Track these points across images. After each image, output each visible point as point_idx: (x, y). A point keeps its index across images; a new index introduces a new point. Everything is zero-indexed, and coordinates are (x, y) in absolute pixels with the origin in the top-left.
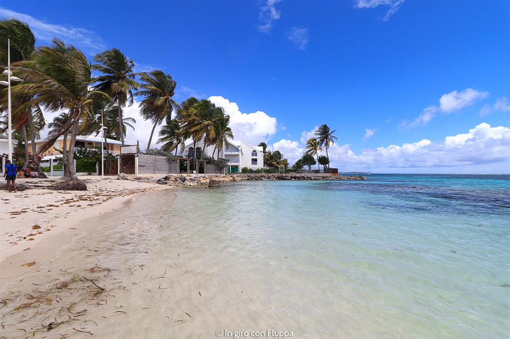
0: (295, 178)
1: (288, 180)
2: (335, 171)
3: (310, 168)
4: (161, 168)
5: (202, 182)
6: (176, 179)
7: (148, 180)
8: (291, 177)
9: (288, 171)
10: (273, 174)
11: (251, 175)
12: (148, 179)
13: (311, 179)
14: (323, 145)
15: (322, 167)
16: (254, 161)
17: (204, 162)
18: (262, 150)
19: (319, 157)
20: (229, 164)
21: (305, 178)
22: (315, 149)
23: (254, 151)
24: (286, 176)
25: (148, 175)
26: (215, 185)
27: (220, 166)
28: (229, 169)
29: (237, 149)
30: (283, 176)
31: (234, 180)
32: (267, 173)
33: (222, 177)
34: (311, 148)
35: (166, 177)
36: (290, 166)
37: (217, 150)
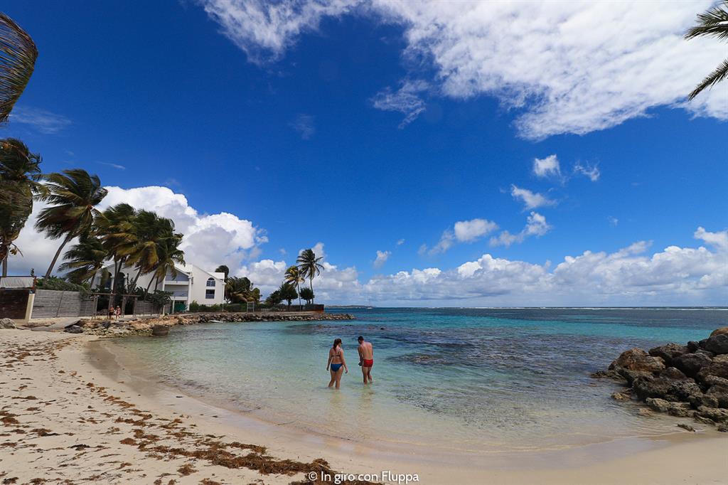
0: (269, 318)
1: (259, 321)
2: (320, 308)
3: (290, 303)
4: (69, 309)
5: (137, 328)
6: (95, 325)
7: (47, 328)
8: (263, 317)
9: (259, 307)
10: (238, 313)
11: (204, 314)
12: (47, 326)
13: (289, 320)
14: (307, 275)
15: (304, 302)
16: (210, 294)
17: (134, 297)
18: (224, 278)
19: (301, 290)
20: (172, 298)
21: (280, 319)
22: (297, 280)
23: (211, 279)
24: (257, 316)
25: (48, 320)
26: (162, 332)
27: (157, 302)
28: (171, 307)
29: (186, 277)
30: (251, 316)
31: (180, 323)
32: (230, 312)
33: (163, 319)
34: (291, 278)
35: (79, 322)
36: (262, 300)
37: (155, 280)
